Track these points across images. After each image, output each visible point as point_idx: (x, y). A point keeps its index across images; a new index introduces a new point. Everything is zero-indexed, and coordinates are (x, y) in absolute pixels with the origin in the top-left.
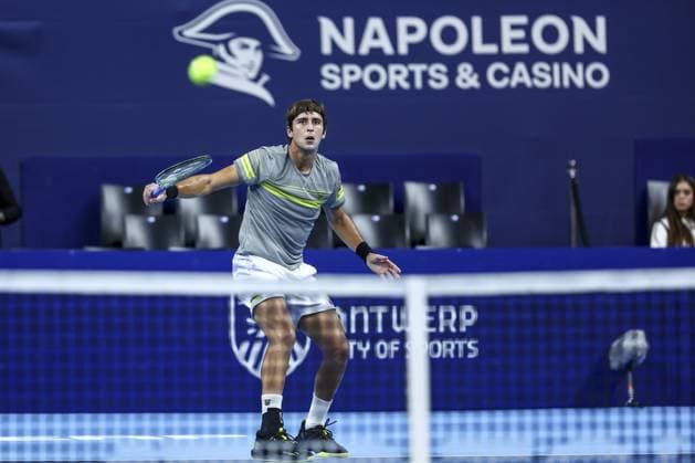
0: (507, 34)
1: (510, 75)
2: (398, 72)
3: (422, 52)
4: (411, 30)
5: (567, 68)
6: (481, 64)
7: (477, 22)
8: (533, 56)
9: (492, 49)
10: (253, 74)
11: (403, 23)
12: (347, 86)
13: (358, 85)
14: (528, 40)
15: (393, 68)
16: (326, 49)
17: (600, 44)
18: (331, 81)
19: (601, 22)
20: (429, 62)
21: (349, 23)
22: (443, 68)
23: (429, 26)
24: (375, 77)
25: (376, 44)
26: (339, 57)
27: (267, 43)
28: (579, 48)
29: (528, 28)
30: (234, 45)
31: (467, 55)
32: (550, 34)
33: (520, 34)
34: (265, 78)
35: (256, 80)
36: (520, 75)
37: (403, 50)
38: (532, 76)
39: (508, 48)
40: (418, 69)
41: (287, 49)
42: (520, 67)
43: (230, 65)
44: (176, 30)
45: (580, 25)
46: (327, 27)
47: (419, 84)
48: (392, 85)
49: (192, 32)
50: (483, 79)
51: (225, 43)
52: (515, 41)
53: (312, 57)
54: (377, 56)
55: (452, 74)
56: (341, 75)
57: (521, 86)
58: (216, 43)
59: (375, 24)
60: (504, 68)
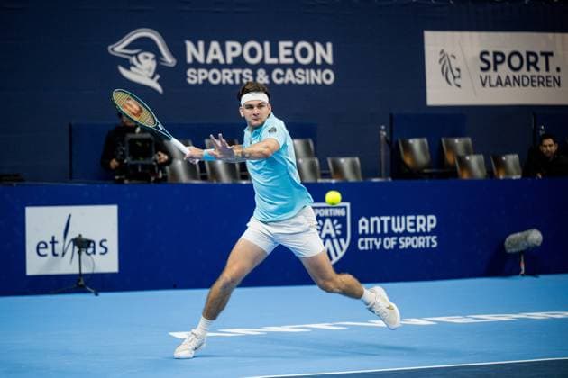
0: (283, 52)
1: (284, 76)
2: (227, 74)
3: (239, 62)
4: (234, 49)
5: (313, 72)
6: (269, 69)
7: (267, 45)
8: (296, 66)
9: (274, 61)
10: (151, 74)
11: (229, 45)
12: (200, 82)
13: (206, 81)
14: (293, 56)
15: (224, 71)
16: (189, 60)
17: (329, 59)
18: (192, 79)
19: (329, 46)
20: (243, 68)
21: (201, 44)
22: (250, 72)
23: (243, 46)
24: (215, 77)
25: (215, 57)
26: (196, 65)
27: (158, 56)
28: (319, 61)
29: (292, 49)
30: (141, 57)
31: (262, 64)
32: (304, 53)
33: (289, 52)
34: (158, 77)
35: (153, 78)
36: (289, 77)
37: (229, 61)
38: (295, 77)
39: (284, 60)
40: (237, 72)
41: (169, 60)
42: (289, 72)
43: (139, 69)
44: (110, 47)
45: (319, 46)
46: (190, 46)
47: (238, 81)
48: (224, 82)
49: (118, 49)
50: (270, 79)
51: (136, 55)
52: (287, 57)
53: (182, 65)
54: (215, 64)
55: (255, 76)
56: (197, 75)
57: (290, 82)
58: (132, 55)
59: (215, 45)
60: (281, 72)
